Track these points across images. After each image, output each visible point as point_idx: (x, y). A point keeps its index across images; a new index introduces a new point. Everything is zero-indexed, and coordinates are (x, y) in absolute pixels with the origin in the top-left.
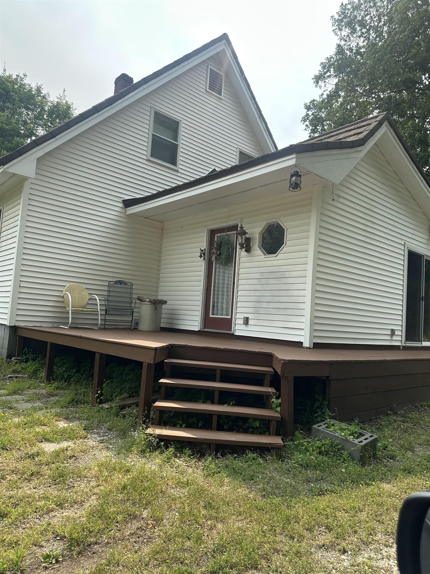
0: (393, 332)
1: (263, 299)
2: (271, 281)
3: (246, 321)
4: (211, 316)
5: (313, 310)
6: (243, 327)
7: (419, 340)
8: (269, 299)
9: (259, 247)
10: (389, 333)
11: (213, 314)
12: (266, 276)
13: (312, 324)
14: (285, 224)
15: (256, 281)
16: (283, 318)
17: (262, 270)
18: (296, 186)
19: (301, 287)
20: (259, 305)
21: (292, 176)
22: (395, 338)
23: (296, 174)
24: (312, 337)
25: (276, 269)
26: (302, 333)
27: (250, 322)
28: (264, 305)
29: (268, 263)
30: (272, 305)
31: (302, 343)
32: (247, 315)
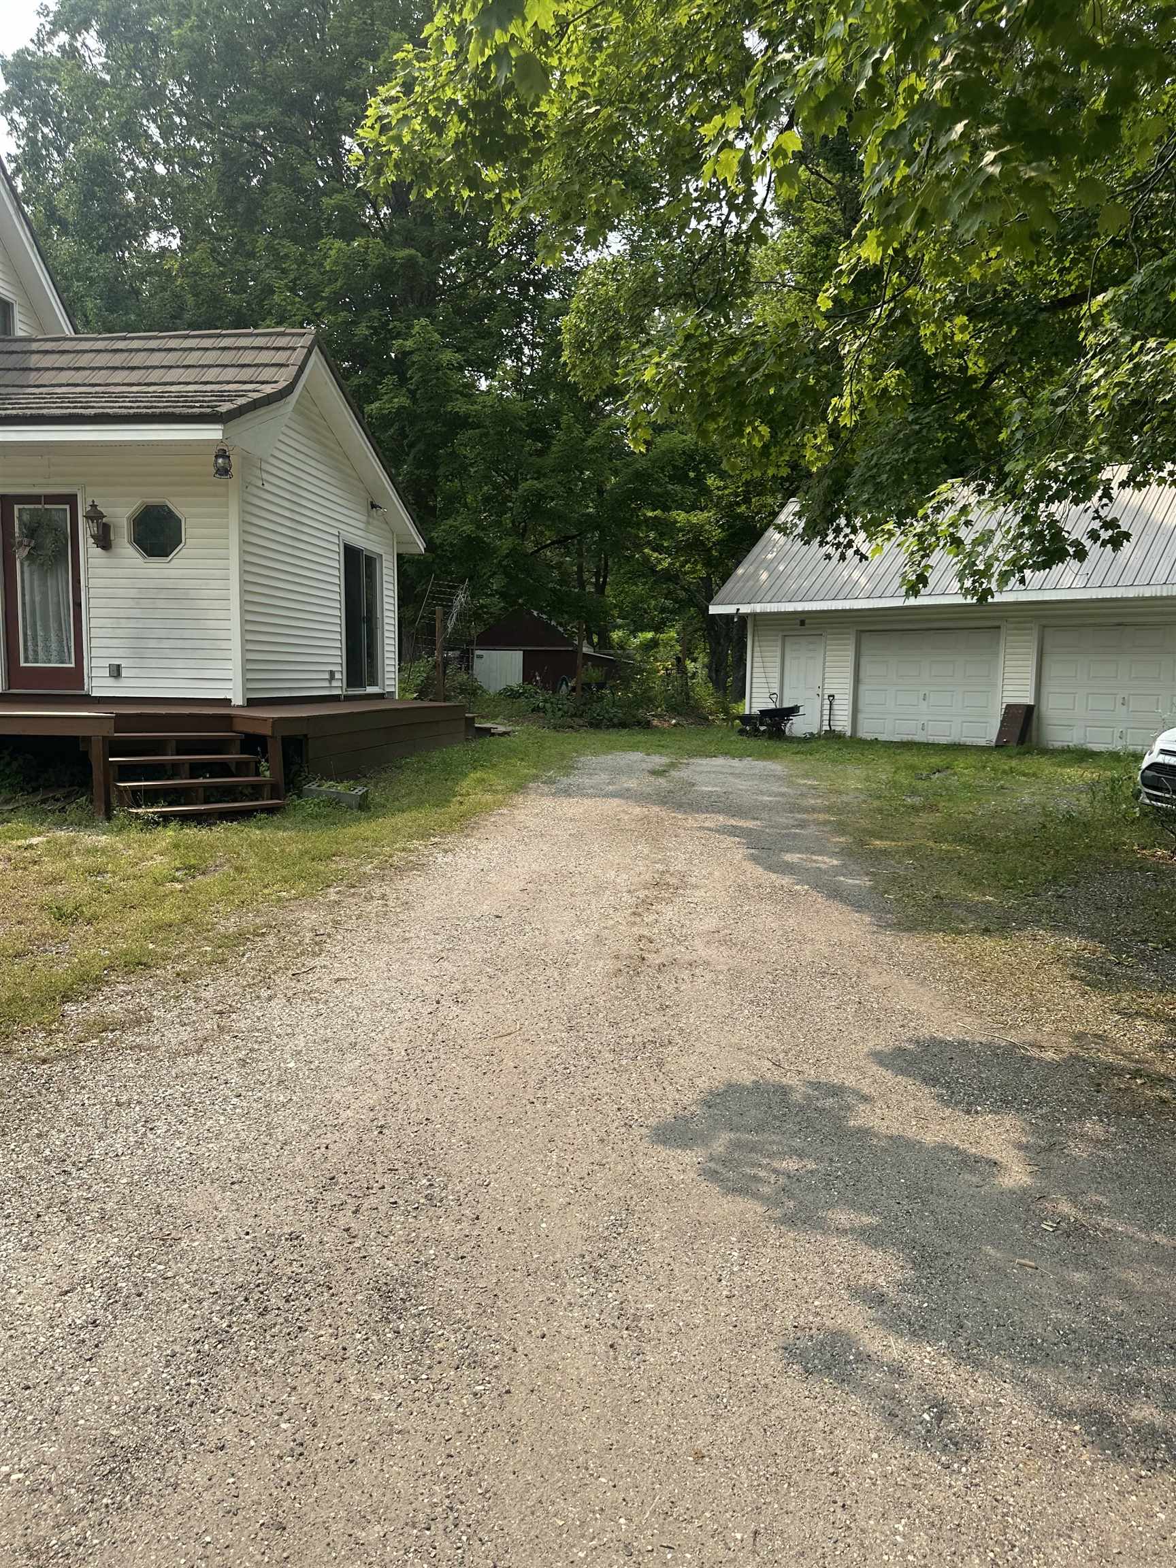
0: (332, 673)
1: (147, 634)
2: (161, 604)
3: (116, 672)
4: (22, 664)
5: (245, 651)
6: (111, 682)
7: (362, 685)
8: (163, 634)
9: (130, 543)
10: (327, 676)
11: (26, 661)
12: (151, 594)
13: (245, 671)
14: (180, 508)
15: (131, 603)
16: (192, 664)
17: (140, 583)
18: (224, 472)
19: (221, 614)
20: (142, 643)
21: (217, 457)
22: (335, 684)
23: (222, 454)
24: (246, 690)
25: (169, 584)
26: (229, 685)
27: (124, 673)
28: (152, 644)
29: (152, 573)
30: (166, 644)
31: (230, 700)
32: (117, 662)
